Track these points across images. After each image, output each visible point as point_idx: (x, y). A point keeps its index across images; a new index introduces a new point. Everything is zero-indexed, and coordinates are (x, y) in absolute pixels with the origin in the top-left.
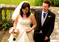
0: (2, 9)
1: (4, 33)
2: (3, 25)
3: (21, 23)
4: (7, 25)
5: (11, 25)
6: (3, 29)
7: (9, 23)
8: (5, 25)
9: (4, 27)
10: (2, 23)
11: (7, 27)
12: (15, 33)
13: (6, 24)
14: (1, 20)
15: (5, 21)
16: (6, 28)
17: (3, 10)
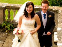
0: (6, 8)
1: (8, 35)
2: (7, 27)
3: (25, 24)
4: (10, 27)
5: (15, 27)
6: (7, 31)
7: (13, 25)
8: (8, 26)
9: (7, 28)
10: (5, 24)
11: (11, 29)
12: (19, 34)
13: (10, 25)
14: (4, 21)
15: (8, 21)
16: (9, 29)
17: (6, 10)
